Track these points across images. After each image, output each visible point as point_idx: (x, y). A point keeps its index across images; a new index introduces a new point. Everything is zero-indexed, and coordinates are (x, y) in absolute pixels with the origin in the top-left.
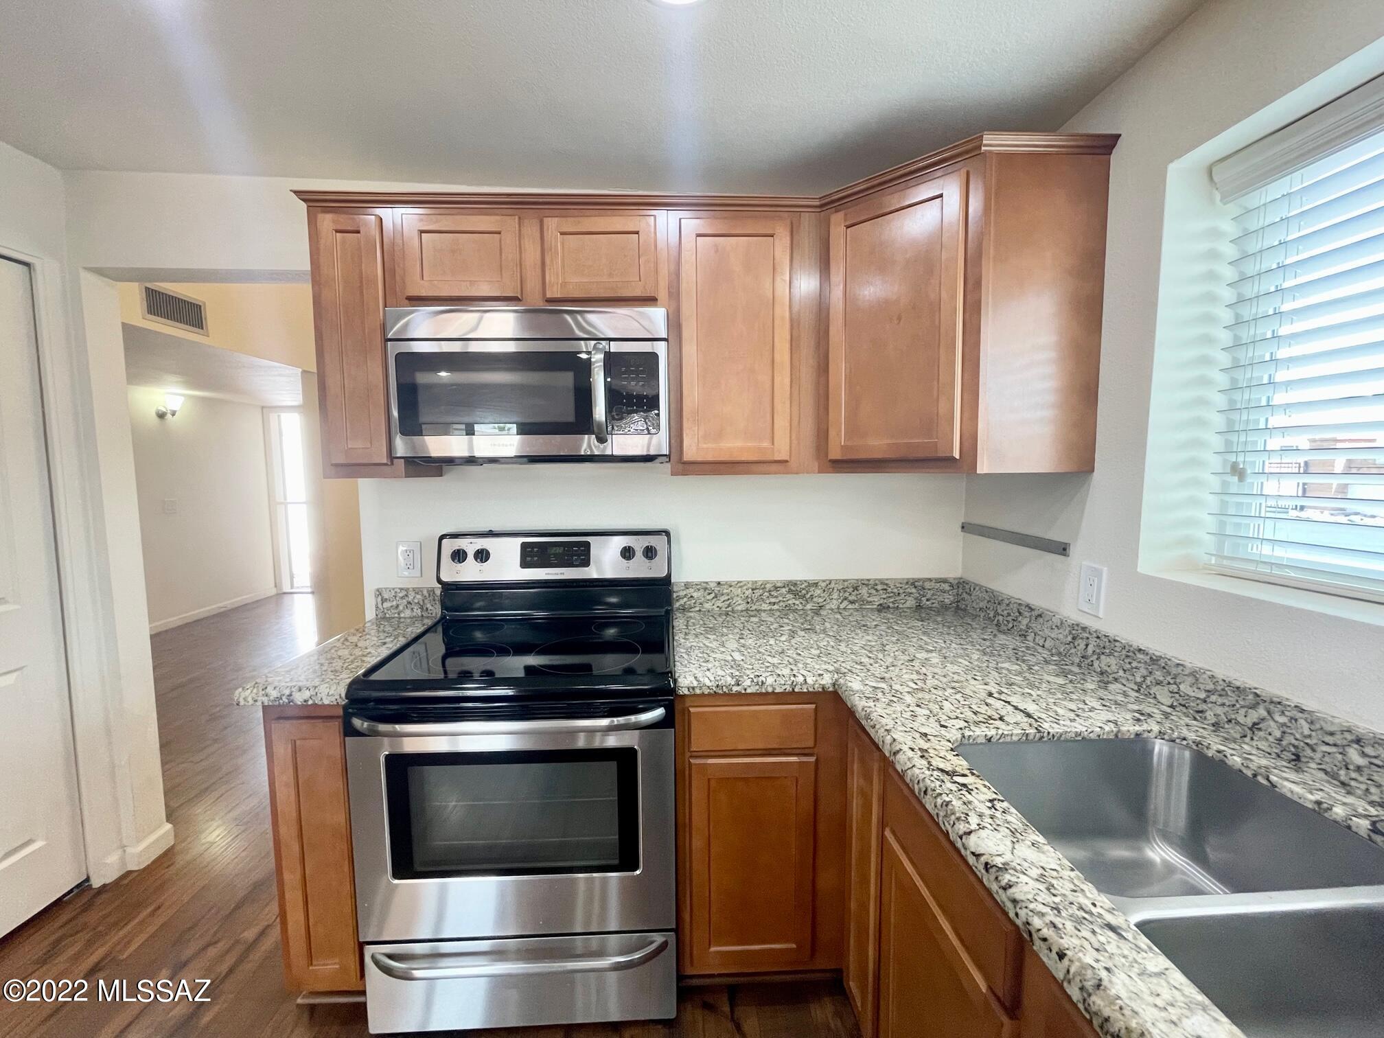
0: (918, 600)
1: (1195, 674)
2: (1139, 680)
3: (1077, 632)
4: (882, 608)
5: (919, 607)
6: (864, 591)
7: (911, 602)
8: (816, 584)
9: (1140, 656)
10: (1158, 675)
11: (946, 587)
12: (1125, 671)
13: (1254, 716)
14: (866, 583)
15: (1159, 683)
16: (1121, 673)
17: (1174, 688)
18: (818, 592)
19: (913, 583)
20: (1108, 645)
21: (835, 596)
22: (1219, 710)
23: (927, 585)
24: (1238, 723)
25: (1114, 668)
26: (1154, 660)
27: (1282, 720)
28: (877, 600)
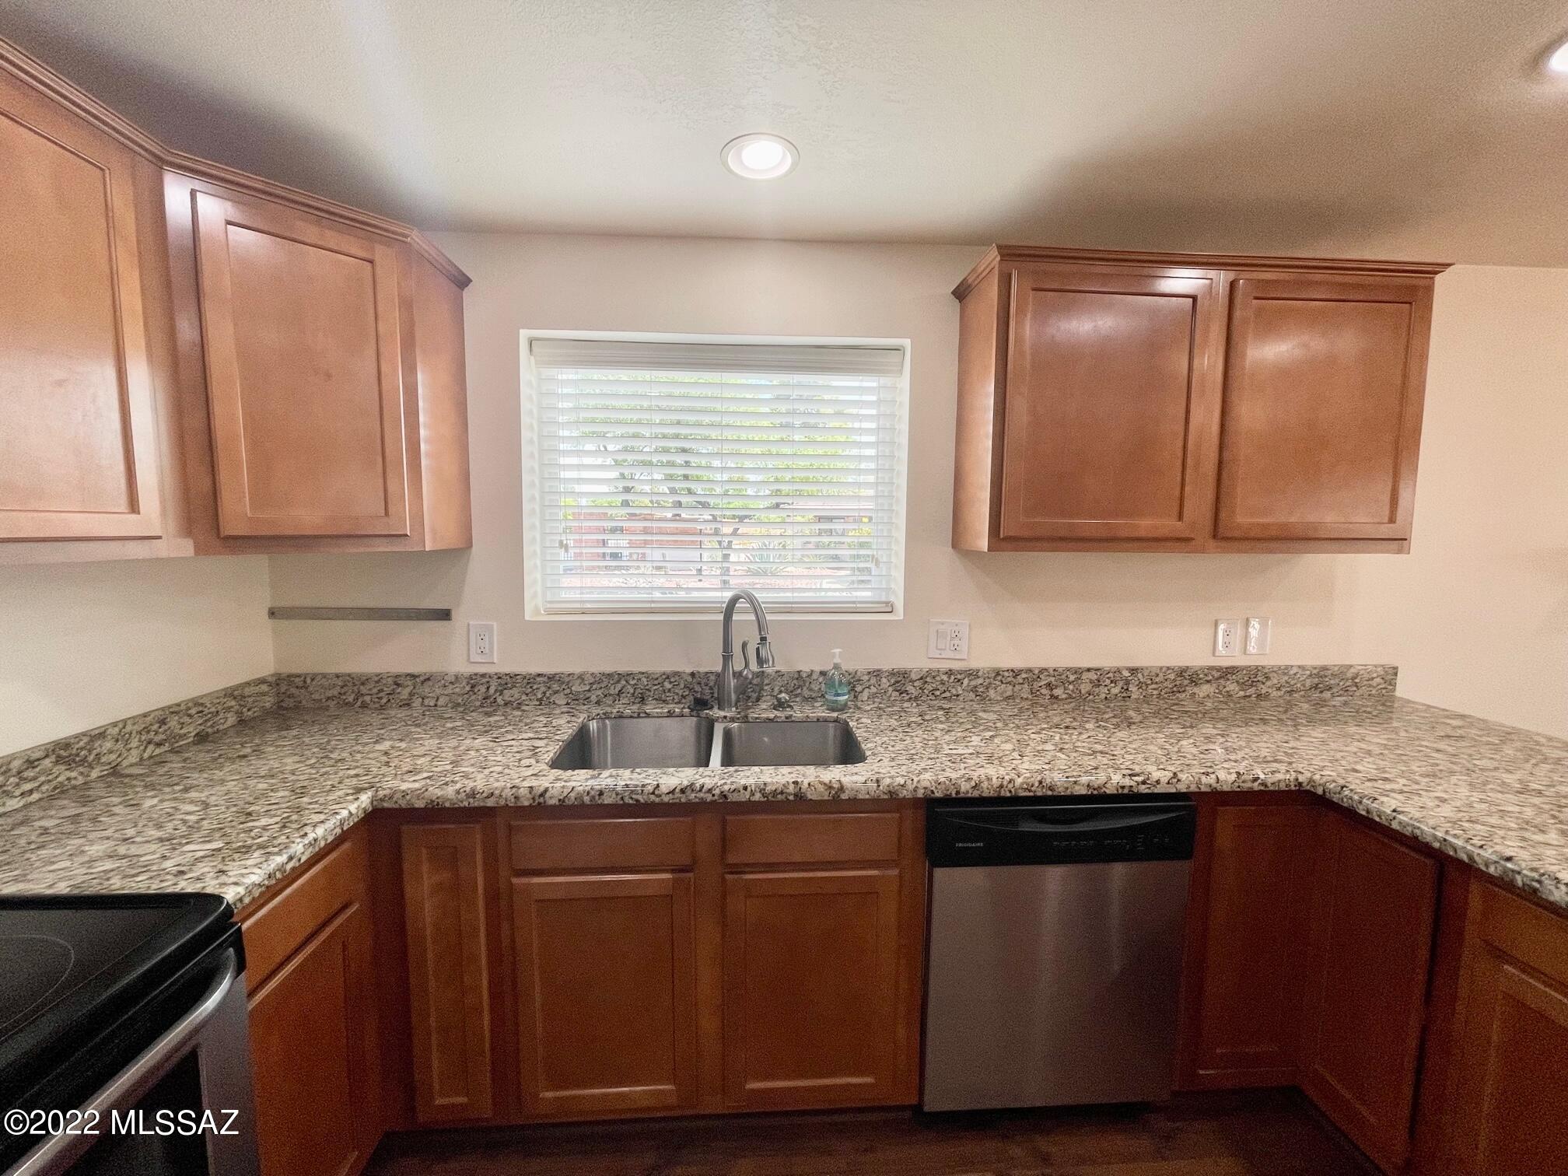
0: (239, 713)
1: (581, 677)
2: (539, 696)
3: (474, 682)
4: (202, 738)
5: (242, 722)
6: (173, 722)
7: (232, 719)
8: (102, 735)
9: (538, 679)
10: (556, 687)
11: (264, 688)
12: (527, 694)
13: (619, 687)
14: (174, 710)
15: (556, 692)
16: (524, 697)
17: (568, 691)
18: (108, 745)
19: (230, 693)
20: (507, 681)
21: (134, 743)
22: (599, 692)
23: (247, 691)
24: (610, 695)
25: (517, 696)
26: (551, 678)
27: (632, 682)
28: (191, 730)
